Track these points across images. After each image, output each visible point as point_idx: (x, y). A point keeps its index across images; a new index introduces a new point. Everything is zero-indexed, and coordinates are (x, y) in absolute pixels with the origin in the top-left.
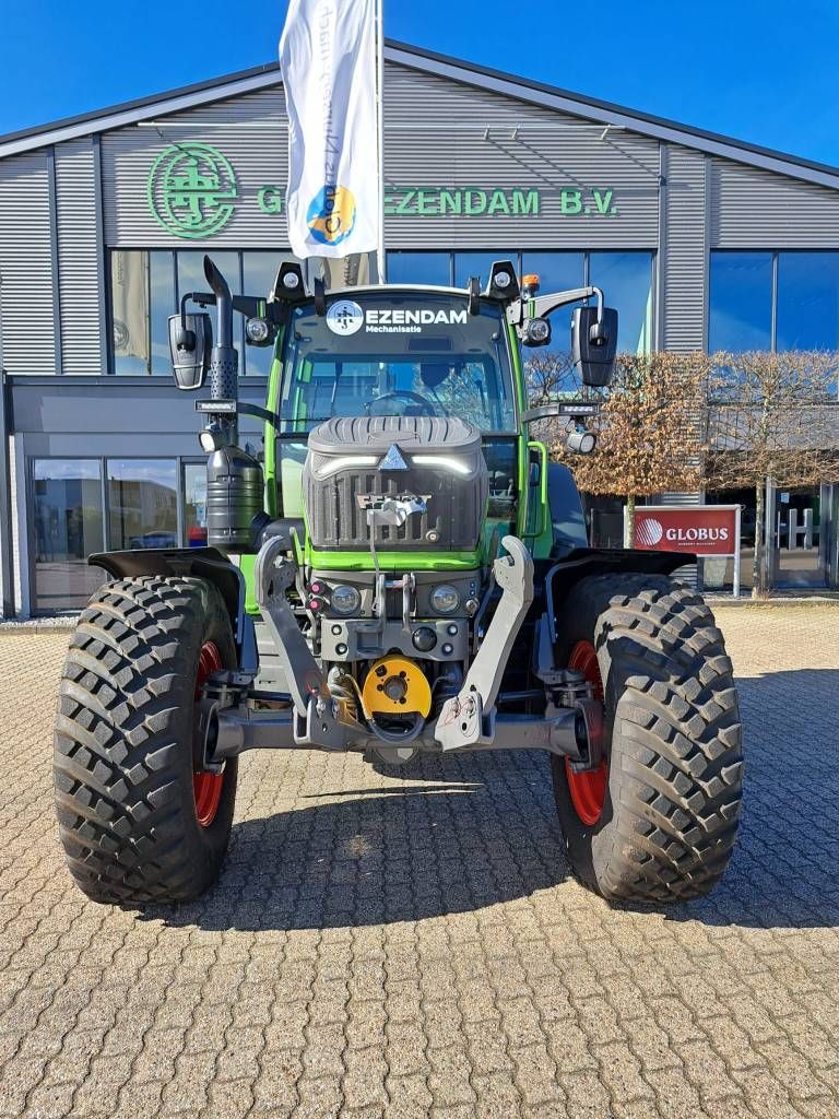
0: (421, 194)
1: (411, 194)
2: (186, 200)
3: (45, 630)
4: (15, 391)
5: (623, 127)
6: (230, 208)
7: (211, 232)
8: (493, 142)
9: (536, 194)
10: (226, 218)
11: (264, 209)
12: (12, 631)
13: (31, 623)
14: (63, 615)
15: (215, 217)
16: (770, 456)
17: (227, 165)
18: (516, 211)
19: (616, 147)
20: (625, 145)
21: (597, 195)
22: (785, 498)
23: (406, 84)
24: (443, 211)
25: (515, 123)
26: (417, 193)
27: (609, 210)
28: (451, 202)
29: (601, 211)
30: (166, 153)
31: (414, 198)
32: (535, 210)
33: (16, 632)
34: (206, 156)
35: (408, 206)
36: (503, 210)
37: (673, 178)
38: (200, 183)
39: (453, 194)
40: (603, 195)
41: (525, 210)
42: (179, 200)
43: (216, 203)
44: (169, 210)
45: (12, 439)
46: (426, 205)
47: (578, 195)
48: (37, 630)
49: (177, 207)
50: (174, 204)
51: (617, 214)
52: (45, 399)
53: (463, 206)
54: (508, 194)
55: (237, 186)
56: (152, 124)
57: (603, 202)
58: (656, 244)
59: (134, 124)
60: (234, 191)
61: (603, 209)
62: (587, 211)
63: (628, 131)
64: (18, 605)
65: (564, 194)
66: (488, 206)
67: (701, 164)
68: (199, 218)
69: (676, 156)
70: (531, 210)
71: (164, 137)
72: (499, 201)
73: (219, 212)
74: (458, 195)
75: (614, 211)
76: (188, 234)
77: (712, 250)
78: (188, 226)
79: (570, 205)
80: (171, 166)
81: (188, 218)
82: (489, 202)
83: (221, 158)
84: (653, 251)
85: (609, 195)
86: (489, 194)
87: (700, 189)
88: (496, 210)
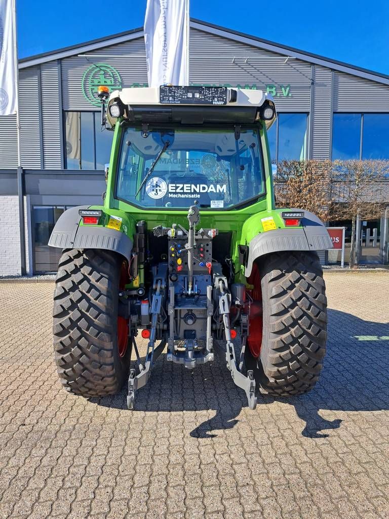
3: (40, 281)
4: (26, 176)
5: (295, 58)
8: (237, 64)
13: (34, 278)
14: (47, 274)
16: (358, 206)
19: (292, 67)
20: (294, 65)
21: (283, 89)
22: (365, 224)
23: (199, 38)
25: (247, 55)
27: (288, 95)
29: (284, 95)
33: (28, 282)
37: (317, 81)
40: (285, 88)
45: (25, 197)
47: (274, 88)
51: (292, 96)
52: (40, 180)
55: (122, 83)
56: (84, 55)
57: (285, 91)
58: (309, 110)
59: (76, 55)
61: (285, 94)
62: (278, 95)
63: (297, 59)
64: (28, 269)
65: (268, 89)
67: (330, 74)
69: (318, 70)
71: (89, 61)
75: (290, 95)
77: (334, 113)
79: (271, 92)
84: (308, 113)
85: (288, 89)
87: (329, 85)
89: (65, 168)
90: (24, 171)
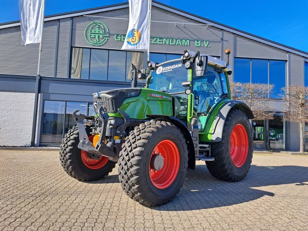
0: (158, 39)
1: (156, 38)
2: (95, 36)
3: (43, 150)
4: (42, 81)
6: (107, 39)
7: (101, 44)
8: (178, 27)
9: (189, 41)
10: (105, 41)
11: (116, 40)
12: (33, 150)
13: (39, 148)
14: (49, 146)
15: (102, 41)
17: (107, 28)
18: (183, 45)
19: (210, 30)
20: (212, 30)
21: (205, 42)
22: (255, 124)
23: (155, 11)
24: (164, 43)
25: (183, 23)
26: (157, 38)
27: (208, 46)
28: (166, 41)
30: (90, 23)
31: (157, 40)
32: (188, 45)
33: (34, 150)
34: (101, 25)
35: (154, 41)
36: (180, 44)
37: (224, 39)
38: (99, 32)
39: (167, 39)
40: (206, 42)
41: (186, 44)
42: (93, 36)
43: (103, 37)
44: (90, 38)
45: (39, 94)
46: (159, 42)
47: (200, 42)
48: (41, 150)
49: (92, 37)
50: (91, 37)
51: (210, 47)
52: (50, 84)
53: (169, 42)
54: (181, 40)
55: (109, 33)
56: (87, 16)
58: (220, 55)
59: (82, 16)
60: (108, 34)
61: (206, 45)
62: (202, 46)
63: (213, 26)
64: (36, 142)
65: (196, 41)
66: (176, 43)
67: (232, 36)
68: (98, 41)
69: (225, 33)
70: (187, 45)
71: (90, 19)
72: (179, 42)
73: (103, 40)
74: (168, 39)
75: (209, 46)
76: (95, 45)
77: (235, 57)
78: (95, 42)
79: (197, 44)
80: (91, 27)
81: (95, 40)
82: (176, 42)
83: (105, 26)
84: (219, 57)
85: (208, 42)
86: (176, 40)
87: (232, 42)
88: (178, 44)
89: (69, 77)
90: (41, 77)
